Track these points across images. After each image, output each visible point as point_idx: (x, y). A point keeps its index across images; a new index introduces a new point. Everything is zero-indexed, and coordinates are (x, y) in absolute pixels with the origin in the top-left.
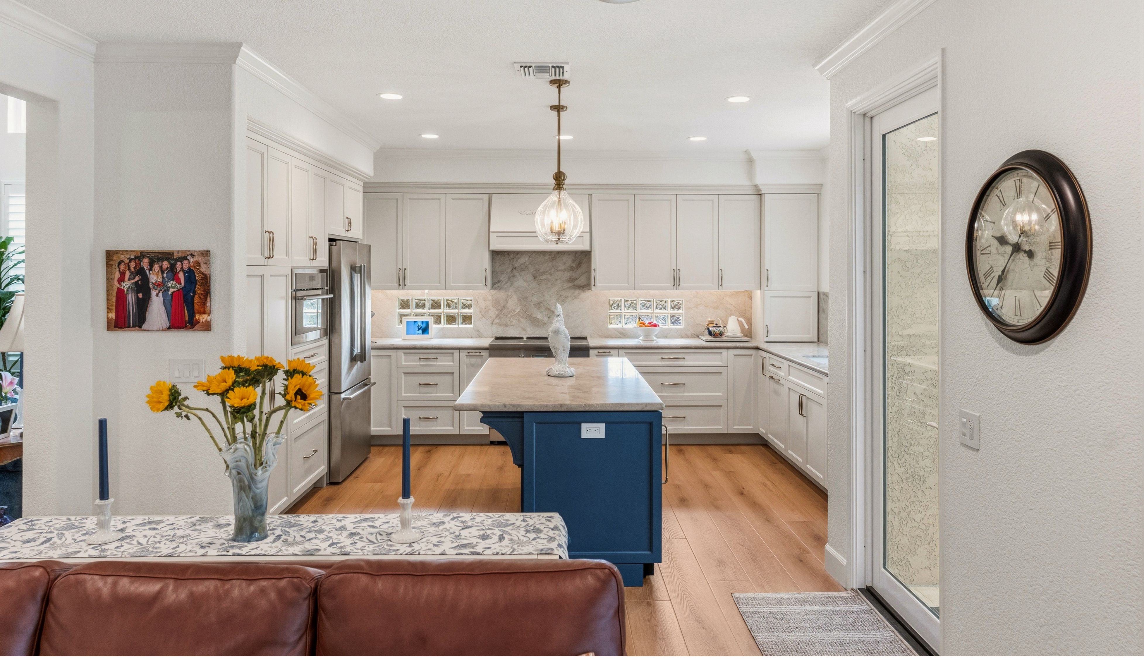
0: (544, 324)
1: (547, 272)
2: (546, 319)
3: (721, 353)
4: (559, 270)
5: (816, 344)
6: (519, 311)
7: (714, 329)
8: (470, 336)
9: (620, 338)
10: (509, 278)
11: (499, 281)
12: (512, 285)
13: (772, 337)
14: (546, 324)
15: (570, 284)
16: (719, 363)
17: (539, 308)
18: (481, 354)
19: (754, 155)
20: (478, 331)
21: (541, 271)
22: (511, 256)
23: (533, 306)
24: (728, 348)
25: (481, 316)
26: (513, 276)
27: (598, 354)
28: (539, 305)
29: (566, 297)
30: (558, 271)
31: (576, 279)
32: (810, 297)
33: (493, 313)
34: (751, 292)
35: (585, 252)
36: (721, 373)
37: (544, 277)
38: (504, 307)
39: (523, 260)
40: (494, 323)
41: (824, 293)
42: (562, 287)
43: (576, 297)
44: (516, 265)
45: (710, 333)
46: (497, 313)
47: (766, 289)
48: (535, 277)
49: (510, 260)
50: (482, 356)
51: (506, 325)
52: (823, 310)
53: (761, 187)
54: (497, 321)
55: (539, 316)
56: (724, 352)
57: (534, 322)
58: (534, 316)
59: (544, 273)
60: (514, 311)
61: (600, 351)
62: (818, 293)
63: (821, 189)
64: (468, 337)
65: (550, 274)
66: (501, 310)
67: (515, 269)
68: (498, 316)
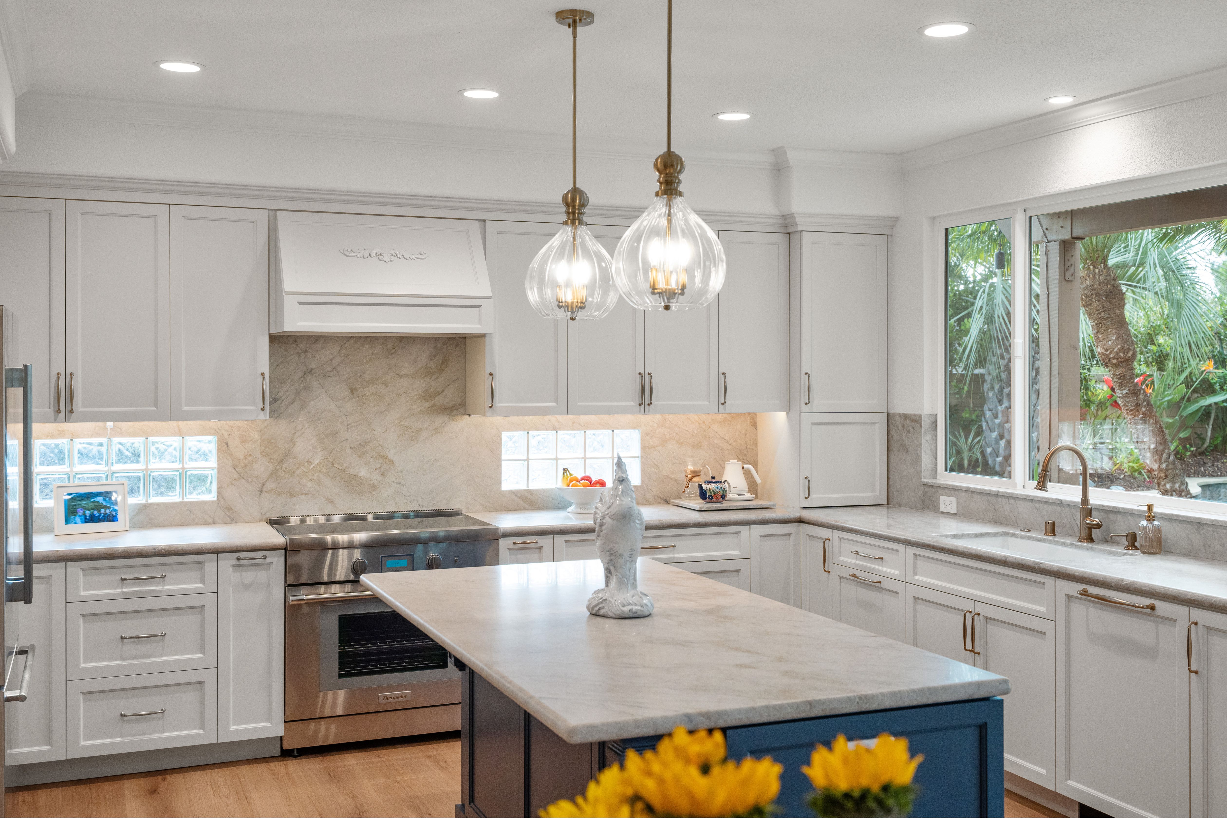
0: (373, 488)
1: (378, 379)
2: (376, 478)
3: (738, 533)
4: (405, 376)
5: (884, 510)
6: (320, 463)
7: (712, 486)
8: (211, 521)
9: (524, 509)
10: (298, 393)
12: (303, 407)
13: (817, 498)
14: (375, 487)
15: (427, 405)
16: (736, 553)
17: (361, 456)
18: (268, 560)
20: (229, 508)
21: (367, 376)
22: (302, 346)
23: (348, 450)
24: (750, 523)
25: (236, 476)
26: (307, 388)
27: (512, 546)
28: (361, 448)
29: (418, 431)
30: (400, 377)
31: (438, 394)
32: (875, 423)
33: (262, 467)
35: (454, 338)
36: (738, 571)
37: (371, 390)
38: (287, 454)
39: (326, 354)
40: (264, 489)
41: (905, 416)
42: (410, 409)
44: (313, 366)
45: (703, 495)
46: (271, 467)
47: (805, 409)
48: (353, 391)
49: (299, 355)
50: (269, 564)
51: (291, 494)
52: (905, 449)
53: (797, 219)
54: (271, 485)
55: (363, 472)
56: (744, 530)
57: (352, 484)
58: (352, 471)
59: (372, 381)
60: (309, 462)
61: (518, 540)
62: (888, 415)
63: (893, 227)
64: (206, 523)
65: (386, 384)
66: (282, 461)
67: (311, 372)
68: (273, 475)
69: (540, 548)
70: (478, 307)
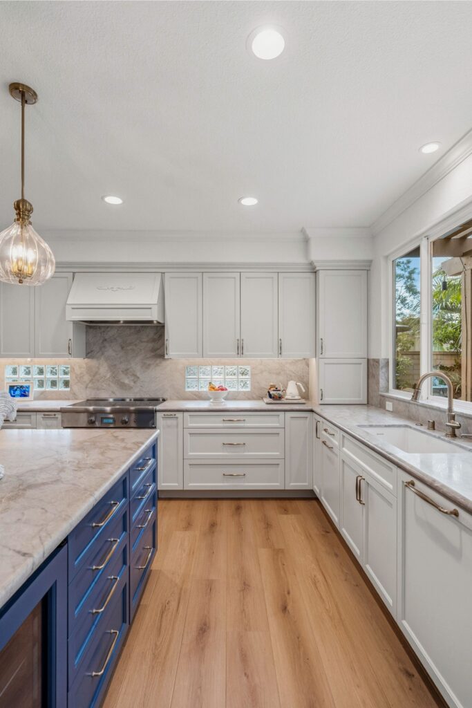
0: (131, 388)
1: (132, 343)
2: (132, 384)
3: (279, 415)
4: (144, 342)
5: (366, 407)
6: (109, 377)
7: (274, 393)
9: (195, 399)
10: (101, 349)
11: (92, 351)
12: (103, 354)
13: (327, 400)
15: (153, 354)
16: (277, 425)
17: (126, 374)
18: (56, 416)
19: (309, 232)
20: (74, 394)
21: (128, 342)
22: (103, 330)
23: (121, 373)
24: (285, 411)
25: (77, 381)
26: (104, 347)
27: (164, 416)
28: (126, 371)
29: (149, 365)
30: (142, 342)
32: (360, 364)
33: (87, 378)
34: (308, 359)
36: (278, 434)
37: (130, 347)
38: (96, 373)
39: (112, 333)
40: (88, 387)
41: (374, 360)
42: (146, 356)
43: (157, 365)
44: (106, 338)
45: (270, 396)
46: (90, 378)
47: (321, 356)
48: (122, 348)
49: (101, 333)
50: (57, 418)
51: (98, 389)
52: (374, 376)
53: (315, 264)
54: (90, 385)
55: (127, 381)
56: (282, 414)
57: (122, 386)
58: (122, 381)
59: (130, 344)
60: (105, 377)
61: (166, 414)
62: (368, 360)
63: (370, 266)
64: (66, 399)
65: (136, 345)
66: (94, 376)
67: (105, 340)
68: (91, 381)
69: (177, 418)
70: (150, 308)
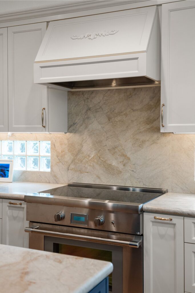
0: (120, 172)
1: (122, 112)
2: (121, 167)
4: (137, 110)
6: (94, 157)
8: (48, 181)
10: (84, 121)
11: (74, 124)
12: (86, 127)
14: (121, 172)
15: (148, 126)
17: (113, 154)
18: (23, 206)
20: (55, 176)
21: (116, 111)
22: (86, 96)
23: (107, 151)
25: (58, 161)
26: (88, 118)
27: (153, 220)
28: (113, 150)
29: (143, 142)
30: (134, 111)
31: (155, 120)
33: (68, 157)
37: (119, 118)
38: (79, 151)
40: (69, 168)
42: (139, 129)
43: (154, 142)
44: (91, 106)
46: (72, 158)
48: (109, 119)
49: (85, 101)
50: (23, 208)
51: (81, 172)
54: (72, 166)
55: (114, 163)
57: (109, 169)
58: (109, 162)
59: (119, 114)
60: (89, 156)
64: (46, 182)
65: (126, 115)
66: (77, 155)
67: (89, 109)
68: (73, 161)
69: (174, 224)
70: (137, 58)
